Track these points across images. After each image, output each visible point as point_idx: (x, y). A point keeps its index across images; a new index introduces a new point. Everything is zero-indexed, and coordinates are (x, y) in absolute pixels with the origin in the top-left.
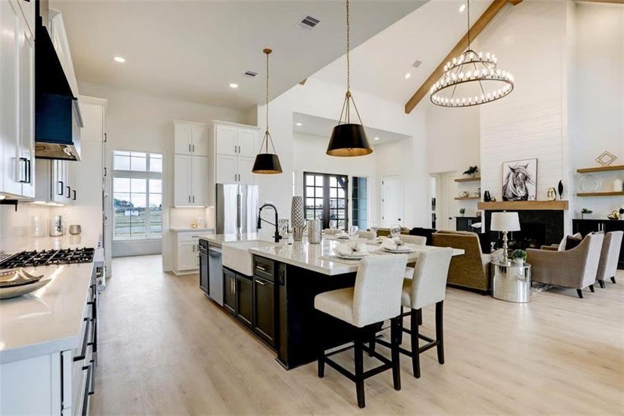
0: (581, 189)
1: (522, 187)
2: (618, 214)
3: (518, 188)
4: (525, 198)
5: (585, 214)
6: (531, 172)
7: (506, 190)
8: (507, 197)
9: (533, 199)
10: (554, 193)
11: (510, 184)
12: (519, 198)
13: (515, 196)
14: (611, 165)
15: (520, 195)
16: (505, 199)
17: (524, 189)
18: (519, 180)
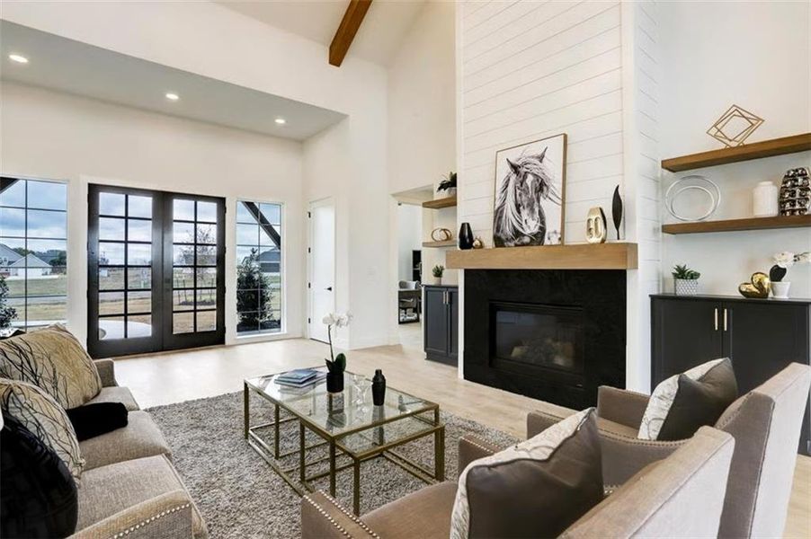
0: (673, 213)
1: (532, 210)
2: (767, 281)
3: (525, 213)
4: (539, 238)
5: (680, 282)
6: (552, 170)
7: (500, 218)
8: (503, 238)
9: (555, 241)
10: (600, 222)
11: (510, 205)
12: (527, 240)
13: (518, 234)
14: (745, 143)
15: (527, 232)
16: (499, 242)
17: (537, 216)
18: (527, 193)
